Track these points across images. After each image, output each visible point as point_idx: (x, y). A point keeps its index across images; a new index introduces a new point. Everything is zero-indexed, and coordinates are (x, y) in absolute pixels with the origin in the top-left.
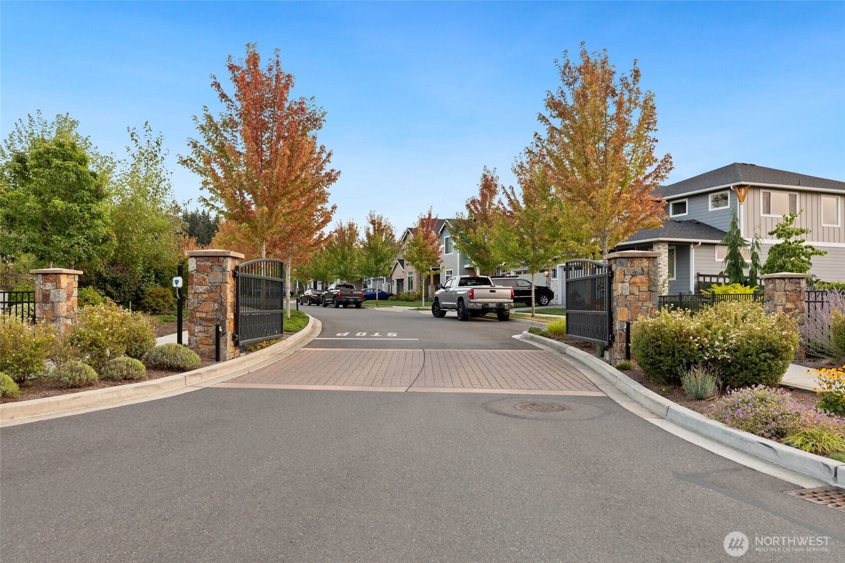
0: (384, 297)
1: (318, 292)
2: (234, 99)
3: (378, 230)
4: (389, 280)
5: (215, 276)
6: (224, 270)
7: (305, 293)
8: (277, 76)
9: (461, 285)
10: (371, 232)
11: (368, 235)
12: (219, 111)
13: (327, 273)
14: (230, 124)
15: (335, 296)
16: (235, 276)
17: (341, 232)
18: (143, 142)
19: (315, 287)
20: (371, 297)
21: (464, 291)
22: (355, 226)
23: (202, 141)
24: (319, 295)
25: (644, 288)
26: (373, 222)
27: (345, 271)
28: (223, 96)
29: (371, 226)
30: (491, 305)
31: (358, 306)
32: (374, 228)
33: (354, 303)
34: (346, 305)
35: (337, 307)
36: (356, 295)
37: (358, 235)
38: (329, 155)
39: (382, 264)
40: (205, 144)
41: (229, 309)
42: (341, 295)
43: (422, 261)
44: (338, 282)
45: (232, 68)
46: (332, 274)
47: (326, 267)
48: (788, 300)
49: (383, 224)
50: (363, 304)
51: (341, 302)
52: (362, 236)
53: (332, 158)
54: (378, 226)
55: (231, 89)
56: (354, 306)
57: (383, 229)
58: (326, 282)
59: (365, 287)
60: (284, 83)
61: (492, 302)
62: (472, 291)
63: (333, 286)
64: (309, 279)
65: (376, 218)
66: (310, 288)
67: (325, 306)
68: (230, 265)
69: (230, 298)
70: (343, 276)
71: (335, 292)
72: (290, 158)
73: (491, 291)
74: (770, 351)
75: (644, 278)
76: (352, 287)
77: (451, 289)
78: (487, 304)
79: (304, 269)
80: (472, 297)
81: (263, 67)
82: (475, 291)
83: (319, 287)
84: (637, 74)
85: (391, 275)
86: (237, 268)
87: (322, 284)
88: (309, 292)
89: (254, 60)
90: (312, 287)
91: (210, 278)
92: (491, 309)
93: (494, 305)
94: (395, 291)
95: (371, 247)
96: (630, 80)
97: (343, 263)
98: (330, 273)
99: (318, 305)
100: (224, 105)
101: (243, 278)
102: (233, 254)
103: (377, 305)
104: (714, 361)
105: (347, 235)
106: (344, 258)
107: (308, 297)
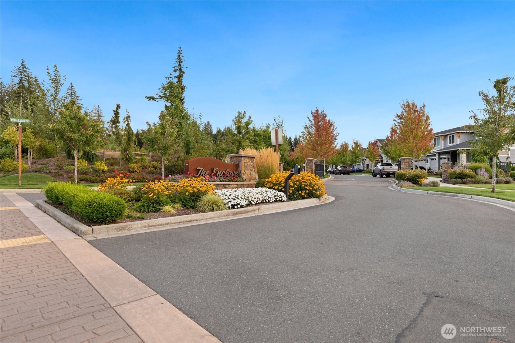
0: (360, 171)
1: (334, 169)
2: (312, 121)
3: (356, 146)
4: (363, 164)
5: (311, 164)
6: (313, 163)
7: (328, 170)
8: (323, 115)
9: (381, 166)
10: (354, 146)
11: (353, 148)
12: (308, 124)
13: (337, 162)
14: (311, 127)
15: (340, 171)
16: (315, 164)
17: (342, 146)
18: (277, 122)
19: (332, 167)
20: (354, 171)
21: (381, 168)
22: (348, 144)
23: (304, 131)
24: (334, 170)
25: (408, 166)
26: (354, 143)
27: (344, 161)
28: (310, 120)
29: (354, 145)
30: (390, 172)
31: (349, 174)
32: (355, 145)
33: (347, 173)
34: (344, 174)
35: (340, 174)
36: (348, 170)
37: (349, 147)
38: (336, 128)
39: (358, 158)
40: (305, 132)
41: (314, 170)
42: (342, 170)
43: (371, 157)
44: (341, 165)
45: (312, 113)
46: (339, 163)
47: (336, 160)
48: (446, 168)
49: (358, 144)
50: (350, 174)
51: (342, 173)
52: (350, 148)
53: (337, 129)
54: (357, 145)
55: (312, 118)
56: (347, 174)
57: (358, 146)
58: (337, 166)
59: (353, 167)
60: (325, 116)
61: (391, 171)
62: (384, 168)
63: (339, 167)
64: (330, 164)
65: (356, 141)
66: (330, 168)
67: (336, 174)
68: (314, 161)
69: (314, 168)
70: (343, 163)
71: (340, 169)
72: (326, 135)
73: (391, 168)
74: (417, 177)
75: (408, 163)
76: (347, 167)
77: (378, 167)
78: (389, 172)
79: (328, 160)
80: (384, 170)
81: (319, 112)
82: (385, 168)
83: (334, 167)
84: (424, 106)
85: (364, 162)
86: (315, 162)
87: (335, 166)
88: (330, 169)
89: (317, 111)
90: (331, 167)
91: (310, 164)
92: (391, 173)
93: (392, 172)
94: (365, 169)
95: (353, 152)
96: (422, 108)
97: (343, 158)
98: (338, 162)
99: (333, 174)
100: (310, 122)
101: (316, 164)
102: (315, 159)
103: (356, 174)
104: (407, 179)
105: (345, 147)
106: (343, 156)
107: (330, 171)
